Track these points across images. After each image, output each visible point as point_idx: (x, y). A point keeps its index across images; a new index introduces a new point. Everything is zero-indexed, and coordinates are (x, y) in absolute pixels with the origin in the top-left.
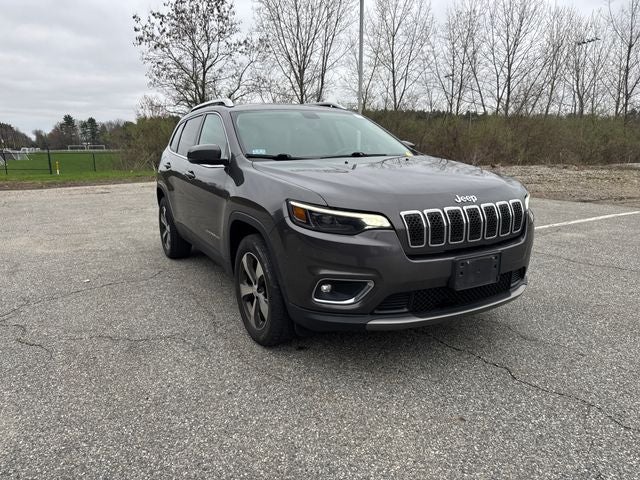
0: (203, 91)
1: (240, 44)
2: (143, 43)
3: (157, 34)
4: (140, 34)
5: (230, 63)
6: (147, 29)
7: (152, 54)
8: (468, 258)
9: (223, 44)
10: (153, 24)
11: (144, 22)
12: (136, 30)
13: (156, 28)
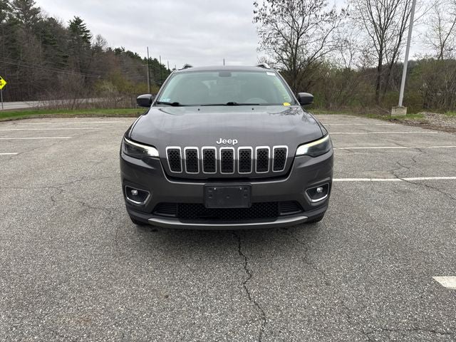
0: (296, 51)
1: (327, 15)
2: (259, 21)
3: (268, 13)
4: (256, 15)
5: (319, 30)
6: (262, 11)
7: (263, 28)
8: (216, 186)
9: (313, 16)
10: (266, 7)
11: (260, 6)
12: (255, 12)
13: (268, 9)
